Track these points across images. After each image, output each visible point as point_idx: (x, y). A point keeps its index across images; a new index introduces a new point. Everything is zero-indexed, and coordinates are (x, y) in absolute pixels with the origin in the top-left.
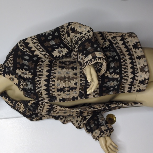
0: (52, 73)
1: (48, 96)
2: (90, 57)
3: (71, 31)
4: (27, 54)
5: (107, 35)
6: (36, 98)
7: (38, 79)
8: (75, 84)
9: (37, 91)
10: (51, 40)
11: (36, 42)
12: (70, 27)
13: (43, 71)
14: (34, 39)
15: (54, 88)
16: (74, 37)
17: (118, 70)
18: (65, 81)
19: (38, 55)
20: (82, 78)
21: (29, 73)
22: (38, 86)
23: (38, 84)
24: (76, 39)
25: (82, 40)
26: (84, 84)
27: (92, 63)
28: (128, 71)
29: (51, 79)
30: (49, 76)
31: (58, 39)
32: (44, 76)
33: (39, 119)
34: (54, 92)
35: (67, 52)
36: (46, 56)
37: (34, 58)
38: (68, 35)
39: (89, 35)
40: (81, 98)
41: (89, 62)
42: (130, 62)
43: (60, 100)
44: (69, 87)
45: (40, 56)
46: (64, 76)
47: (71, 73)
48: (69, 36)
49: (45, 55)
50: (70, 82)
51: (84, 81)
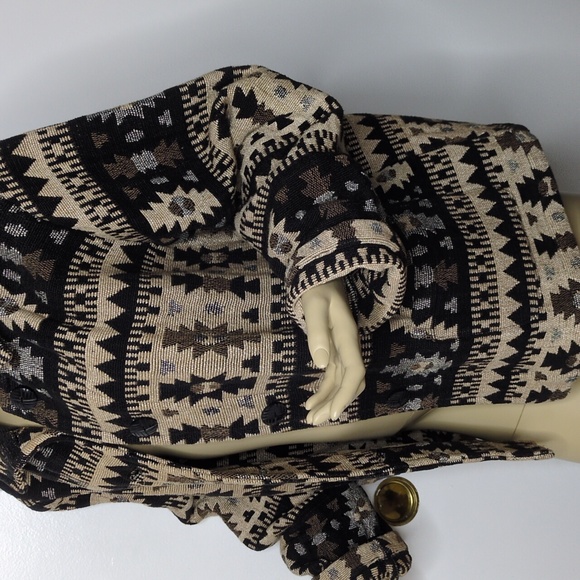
0: (138, 310)
1: (117, 417)
2: (328, 241)
3: (235, 111)
4: (20, 213)
5: (401, 130)
6: (59, 423)
7: (71, 336)
8: (246, 364)
9: (64, 392)
10: (137, 148)
11: (68, 155)
12: (231, 91)
13: (96, 299)
14: (54, 140)
15: (146, 383)
16: (250, 139)
17: (454, 301)
18: (199, 351)
19: (75, 221)
20: (280, 337)
21: (25, 304)
22: (71, 368)
23: (72, 361)
24: (259, 146)
25: (291, 158)
26: (289, 365)
27: (335, 272)
28: (498, 309)
29: (131, 340)
30: (122, 324)
31: (175, 145)
32: (100, 324)
33: (73, 502)
34: (146, 397)
35: (213, 208)
36: (113, 226)
37: (54, 234)
38: (219, 129)
39: (321, 135)
40: (275, 429)
41: (320, 267)
42: (507, 266)
43: (175, 436)
44: (220, 379)
45: (84, 223)
46: (198, 325)
47: (232, 308)
48: (224, 132)
49: (107, 220)
50: (224, 352)
51: (291, 349)
